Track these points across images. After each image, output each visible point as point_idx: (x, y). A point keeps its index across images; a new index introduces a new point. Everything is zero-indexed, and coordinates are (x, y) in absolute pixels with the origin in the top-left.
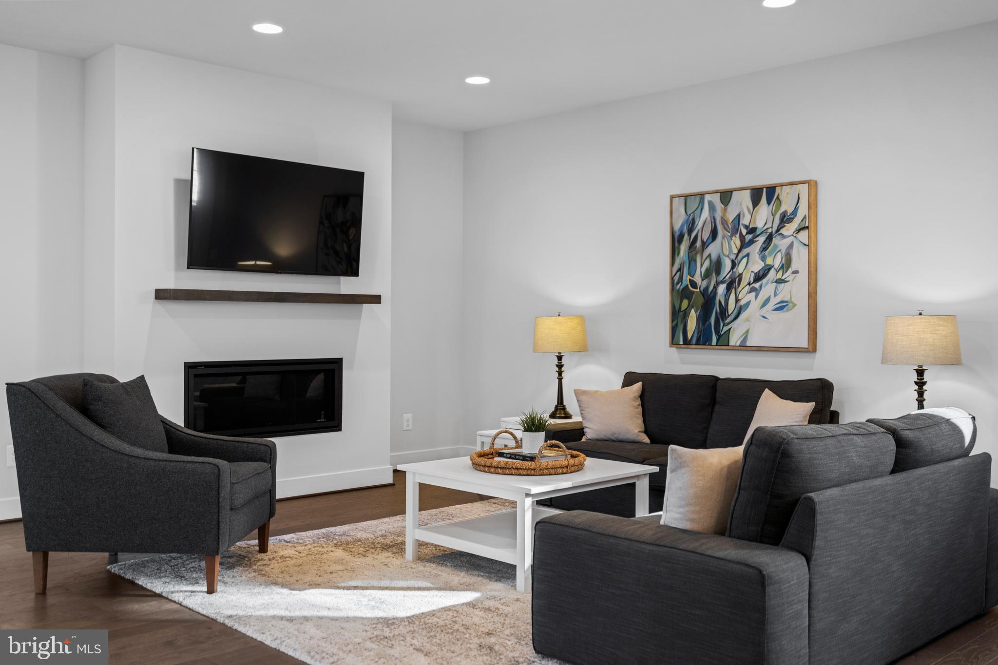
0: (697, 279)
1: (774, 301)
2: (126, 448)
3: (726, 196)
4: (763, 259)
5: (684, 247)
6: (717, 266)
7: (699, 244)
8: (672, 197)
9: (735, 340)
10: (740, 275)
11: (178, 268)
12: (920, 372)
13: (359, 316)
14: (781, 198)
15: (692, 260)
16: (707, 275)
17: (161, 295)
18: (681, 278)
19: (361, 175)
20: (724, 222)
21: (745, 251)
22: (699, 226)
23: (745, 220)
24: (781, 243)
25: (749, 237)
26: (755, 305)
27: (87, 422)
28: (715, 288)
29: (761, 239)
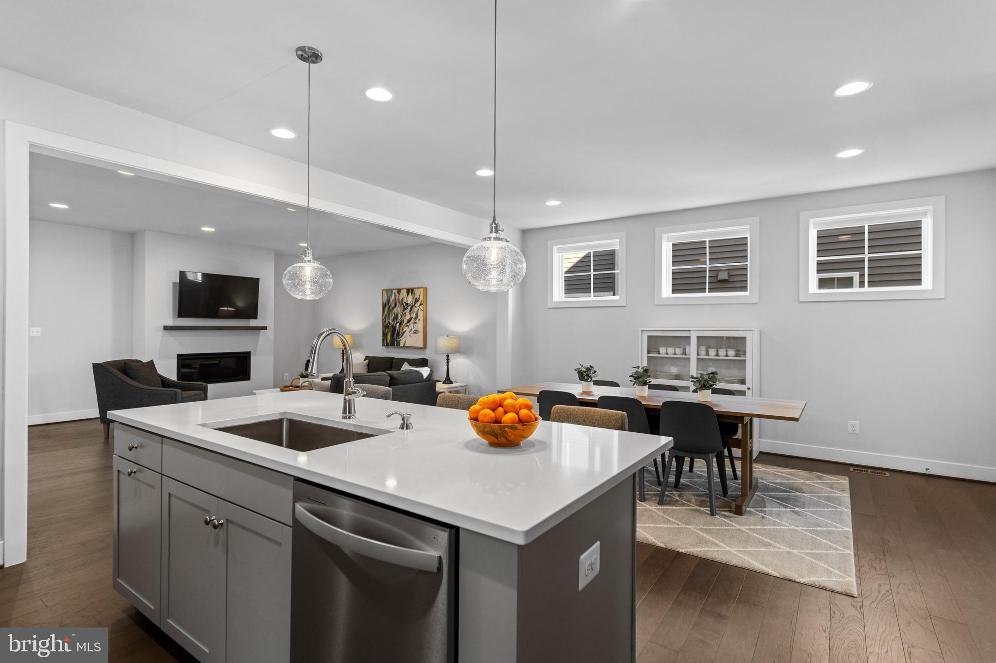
0: (391, 321)
1: (413, 330)
2: (141, 386)
3: (399, 291)
4: (410, 315)
5: (386, 309)
6: (396, 317)
7: (391, 308)
8: (383, 290)
9: (402, 344)
10: (403, 320)
11: (174, 317)
12: (448, 356)
13: (259, 335)
14: (415, 293)
15: (389, 314)
16: (393, 320)
17: (166, 328)
18: (385, 320)
19: (259, 279)
20: (398, 300)
21: (405, 311)
22: (391, 301)
23: (405, 301)
24: (415, 309)
25: (406, 306)
26: (408, 331)
27: (126, 377)
28: (396, 325)
29: (409, 307)
